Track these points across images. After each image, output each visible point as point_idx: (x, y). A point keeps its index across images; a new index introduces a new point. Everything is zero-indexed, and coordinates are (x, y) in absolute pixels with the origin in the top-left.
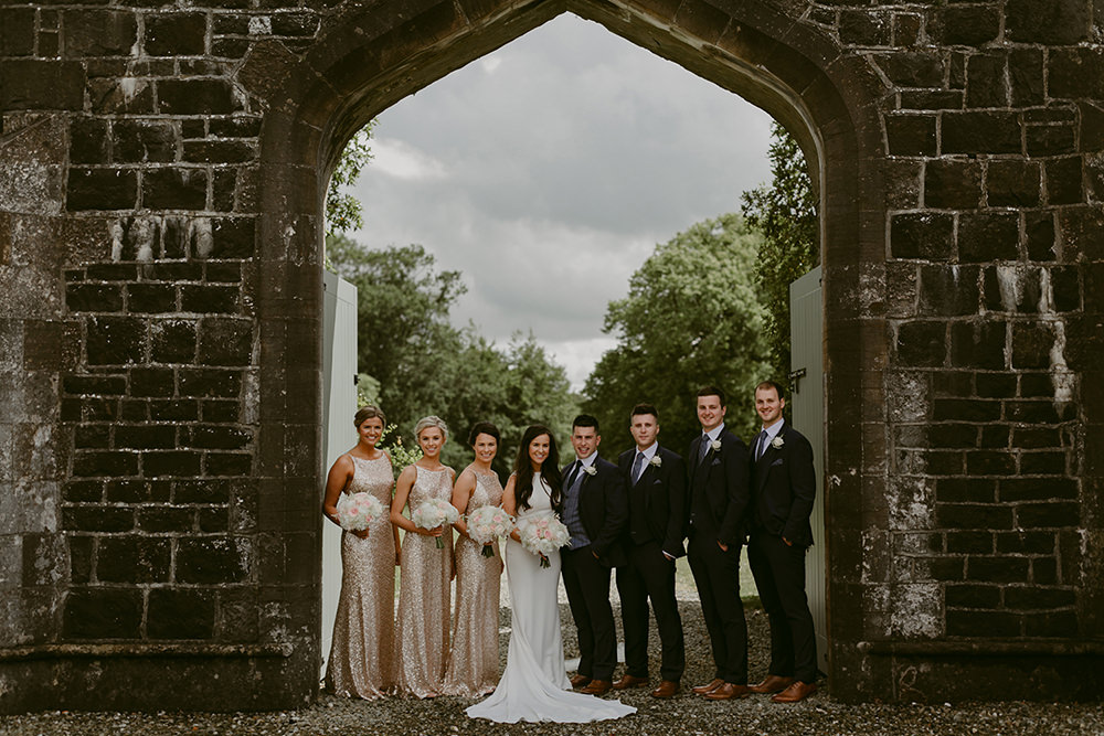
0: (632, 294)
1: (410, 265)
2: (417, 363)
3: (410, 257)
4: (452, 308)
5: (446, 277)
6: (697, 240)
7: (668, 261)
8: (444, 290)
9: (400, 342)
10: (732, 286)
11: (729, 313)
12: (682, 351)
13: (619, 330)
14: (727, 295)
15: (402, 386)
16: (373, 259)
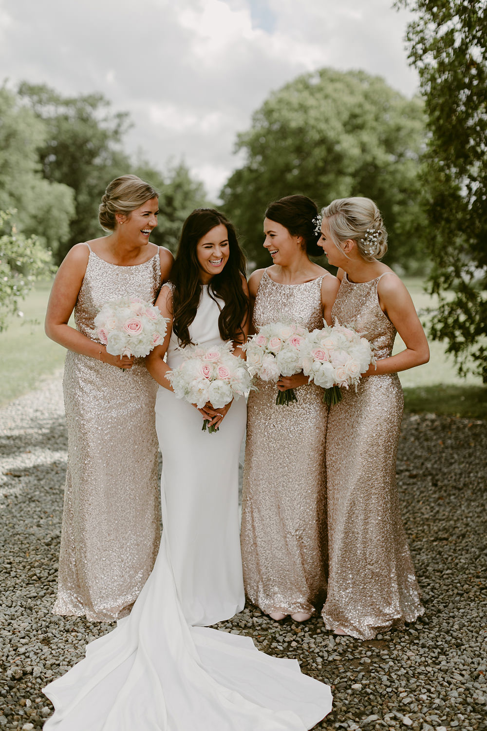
0: (254, 127)
1: (94, 106)
2: (100, 178)
3: (94, 101)
4: (125, 138)
5: (120, 116)
6: (301, 86)
7: (280, 101)
8: (119, 125)
9: (89, 163)
10: (327, 120)
11: (323, 141)
12: (288, 168)
13: (244, 153)
14: (322, 126)
15: (90, 194)
16: (68, 103)
